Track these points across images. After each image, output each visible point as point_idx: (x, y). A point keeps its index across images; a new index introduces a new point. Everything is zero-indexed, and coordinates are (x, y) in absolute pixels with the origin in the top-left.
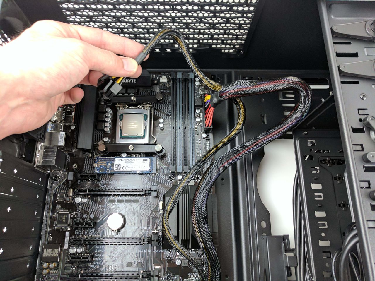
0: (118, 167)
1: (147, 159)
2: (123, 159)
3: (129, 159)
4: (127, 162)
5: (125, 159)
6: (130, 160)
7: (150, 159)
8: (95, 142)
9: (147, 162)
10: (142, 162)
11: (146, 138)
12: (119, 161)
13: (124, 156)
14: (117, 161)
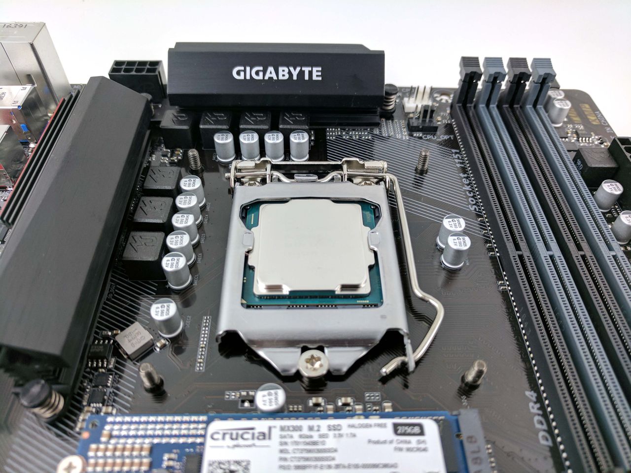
1: (421, 426)
2: (261, 425)
3: (305, 423)
4: (290, 448)
5: (278, 423)
6: (311, 428)
7: (437, 421)
8: (104, 333)
9: (422, 446)
10: (394, 445)
11: (388, 304)
12: (235, 442)
13: (268, 401)
14: (224, 438)
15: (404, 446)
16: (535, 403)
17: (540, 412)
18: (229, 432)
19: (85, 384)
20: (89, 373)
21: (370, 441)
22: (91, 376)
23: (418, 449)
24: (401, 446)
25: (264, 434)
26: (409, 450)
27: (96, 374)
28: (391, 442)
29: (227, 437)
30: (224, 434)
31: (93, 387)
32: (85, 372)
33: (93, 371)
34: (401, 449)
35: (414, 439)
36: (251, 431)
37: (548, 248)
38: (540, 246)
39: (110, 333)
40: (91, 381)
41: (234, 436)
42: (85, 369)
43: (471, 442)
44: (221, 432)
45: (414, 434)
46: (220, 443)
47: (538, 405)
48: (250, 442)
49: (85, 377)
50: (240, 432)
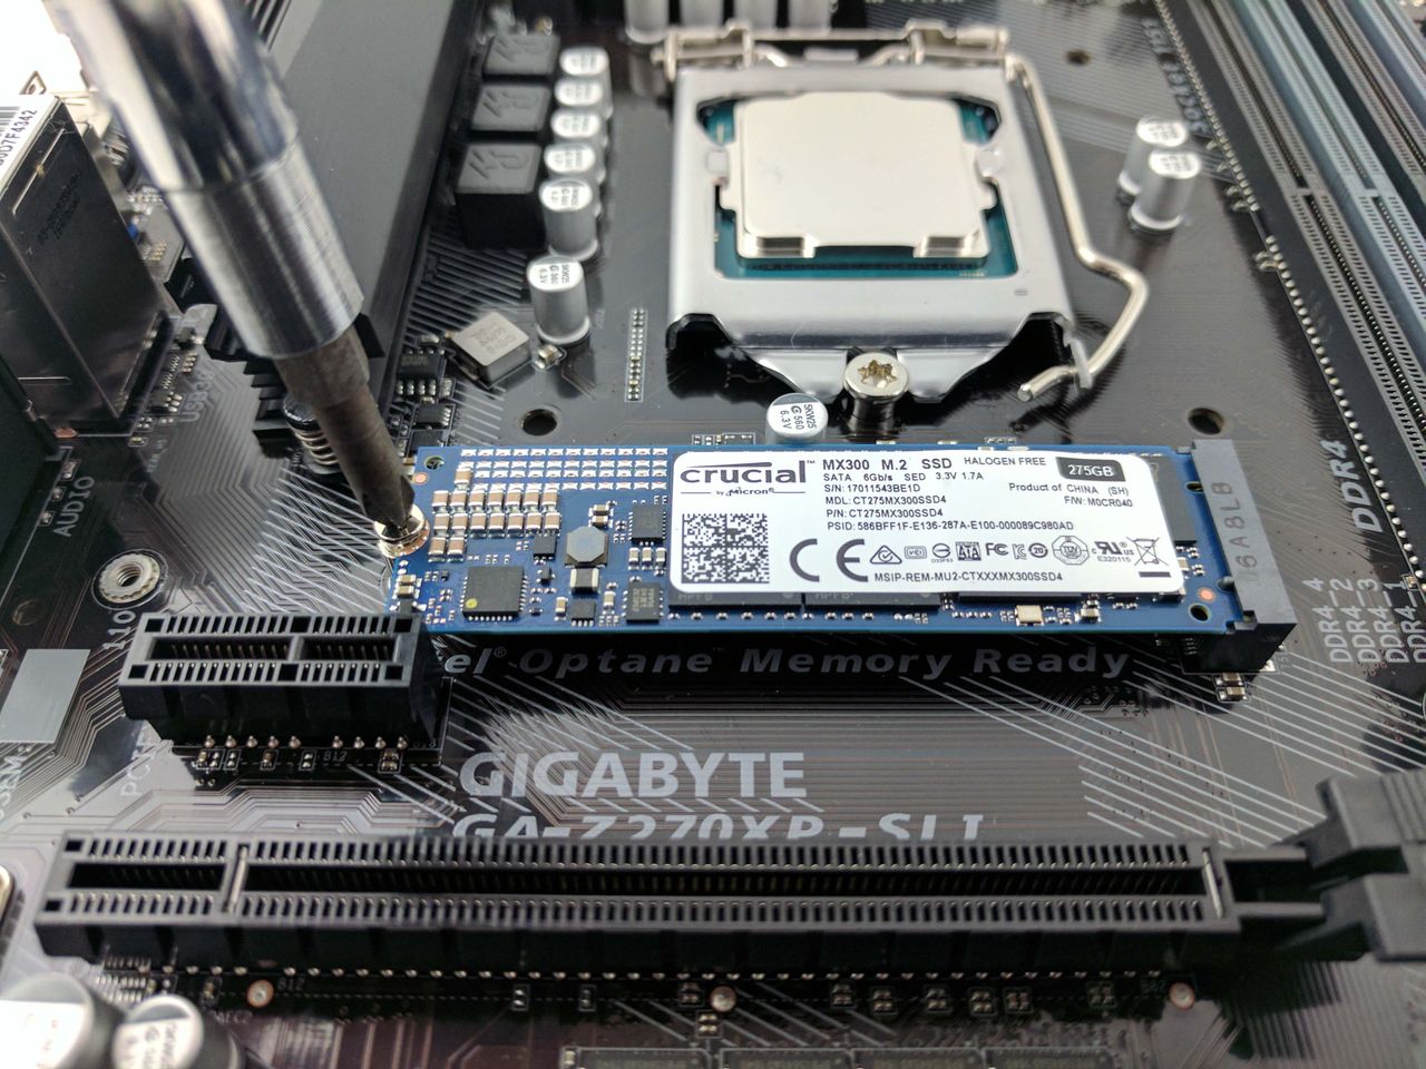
0: (734, 553)
1: (1116, 466)
2: (787, 460)
3: (871, 456)
4: (847, 495)
5: (818, 456)
6: (887, 465)
7: (1148, 459)
8: (424, 338)
9: (1122, 497)
10: (1065, 492)
11: (1028, 272)
12: (733, 486)
13: (793, 421)
14: (708, 480)
15: (1085, 496)
16: (1344, 461)
17: (1356, 477)
18: (719, 469)
19: (396, 423)
20: (402, 405)
21: (1012, 486)
22: (407, 411)
23: (1112, 502)
24: (1077, 494)
25: (792, 474)
26: (1092, 502)
27: (417, 406)
28: (1057, 488)
29: (716, 477)
30: (708, 474)
31: (413, 427)
32: (393, 403)
33: (409, 402)
34: (1078, 501)
35: (1103, 487)
36: (763, 469)
37: (1368, 183)
38: (1351, 181)
39: (436, 339)
40: (407, 417)
41: (730, 476)
42: (394, 398)
43: (1222, 492)
44: (703, 471)
45: (1103, 478)
46: (702, 486)
47: (1350, 465)
48: (764, 486)
49: (393, 411)
50: (741, 471)
